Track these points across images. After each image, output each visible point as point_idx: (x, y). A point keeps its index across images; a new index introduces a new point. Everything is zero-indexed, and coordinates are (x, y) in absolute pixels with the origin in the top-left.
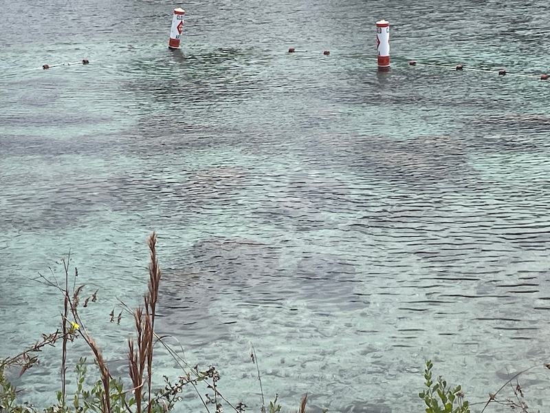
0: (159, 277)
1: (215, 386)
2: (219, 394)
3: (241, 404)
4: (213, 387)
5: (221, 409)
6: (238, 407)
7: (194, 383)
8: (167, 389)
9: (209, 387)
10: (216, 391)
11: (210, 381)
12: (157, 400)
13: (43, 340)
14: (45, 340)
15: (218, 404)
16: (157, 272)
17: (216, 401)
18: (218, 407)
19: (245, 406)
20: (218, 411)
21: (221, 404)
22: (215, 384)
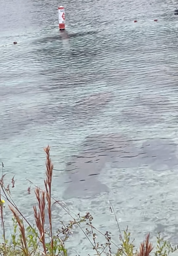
0: (52, 168)
1: (91, 223)
2: (93, 228)
3: (107, 232)
4: (90, 223)
5: (96, 236)
6: (106, 234)
7: (78, 223)
8: (63, 229)
9: (87, 224)
10: (92, 226)
11: (88, 221)
12: (57, 236)
15: (94, 233)
16: (51, 166)
17: (92, 232)
18: (94, 235)
19: (110, 233)
20: (94, 238)
21: (96, 233)
22: (91, 222)
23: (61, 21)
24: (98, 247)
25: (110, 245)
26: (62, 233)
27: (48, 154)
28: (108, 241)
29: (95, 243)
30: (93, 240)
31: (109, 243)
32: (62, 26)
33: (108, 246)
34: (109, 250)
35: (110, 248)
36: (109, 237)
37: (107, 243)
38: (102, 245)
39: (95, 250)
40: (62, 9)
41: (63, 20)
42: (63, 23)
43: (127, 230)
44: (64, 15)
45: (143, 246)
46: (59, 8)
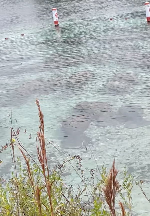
0: (43, 117)
2: (82, 166)
3: (92, 169)
4: (79, 163)
5: (83, 172)
6: (91, 171)
7: (70, 161)
8: (59, 165)
9: (78, 163)
10: (81, 165)
13: (2, 148)
14: (3, 148)
15: (82, 170)
16: (42, 115)
17: (81, 169)
18: (82, 171)
19: (94, 170)
20: (82, 173)
21: (83, 170)
22: (80, 161)
23: (55, 19)
24: (85, 180)
25: (94, 179)
26: (58, 168)
27: (38, 106)
28: (93, 175)
29: (83, 177)
30: (81, 174)
31: (93, 178)
32: (56, 22)
33: (92, 179)
34: (93, 182)
35: (94, 181)
36: (93, 173)
37: (91, 178)
38: (88, 178)
39: (83, 182)
40: (55, 10)
41: (56, 18)
42: (56, 20)
43: (104, 166)
44: (57, 15)
45: (111, 171)
46: (53, 10)
